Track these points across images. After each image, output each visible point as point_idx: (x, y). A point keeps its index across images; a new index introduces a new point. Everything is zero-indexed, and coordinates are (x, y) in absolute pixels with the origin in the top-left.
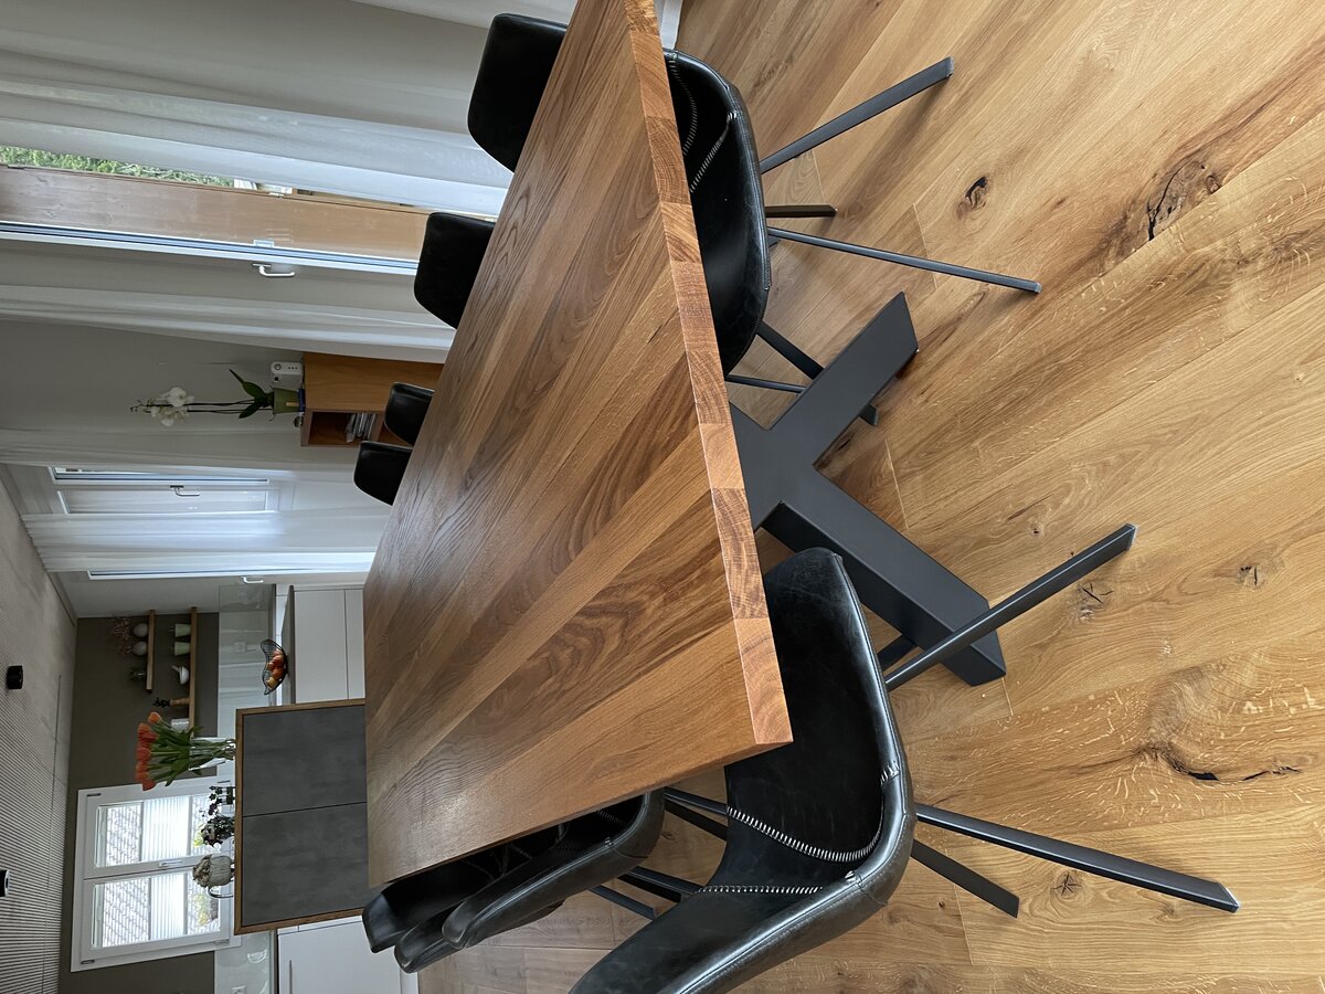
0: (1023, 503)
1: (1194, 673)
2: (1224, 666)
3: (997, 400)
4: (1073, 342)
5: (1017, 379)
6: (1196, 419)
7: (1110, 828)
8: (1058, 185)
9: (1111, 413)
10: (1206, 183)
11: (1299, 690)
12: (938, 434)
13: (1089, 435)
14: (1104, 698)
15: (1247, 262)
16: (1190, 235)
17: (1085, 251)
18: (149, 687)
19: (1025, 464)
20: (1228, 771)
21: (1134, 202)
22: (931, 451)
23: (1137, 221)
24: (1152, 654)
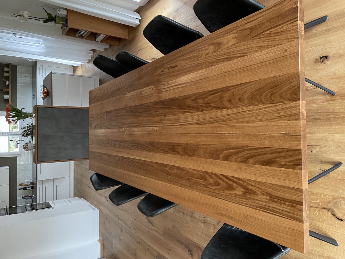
0: (310, 144)
4: (341, 113)
5: (319, 114)
13: (337, 137)
14: (318, 194)
19: (315, 135)
24: (336, 191)
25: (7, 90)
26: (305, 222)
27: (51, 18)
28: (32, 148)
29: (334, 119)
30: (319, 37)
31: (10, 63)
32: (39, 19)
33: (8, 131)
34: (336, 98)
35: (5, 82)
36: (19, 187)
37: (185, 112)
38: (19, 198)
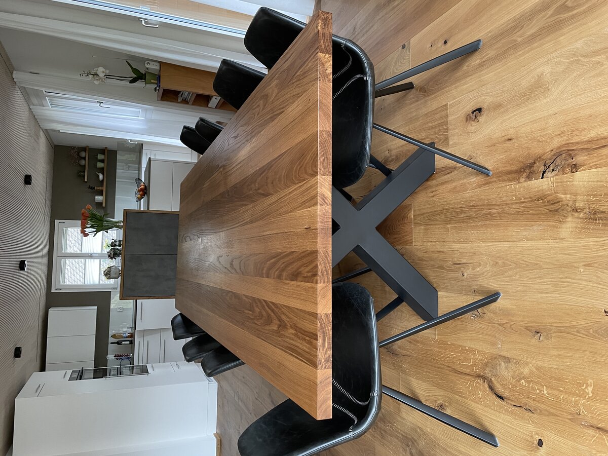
0: (461, 261)
1: (507, 360)
2: (519, 363)
3: (462, 212)
4: (499, 205)
5: (472, 208)
6: (537, 264)
7: (461, 396)
8: (511, 131)
9: (505, 243)
10: (572, 166)
11: (543, 386)
12: (435, 213)
13: (494, 247)
14: (472, 350)
15: (577, 211)
16: (558, 186)
17: (514, 168)
18: (86, 180)
19: (466, 245)
20: (509, 399)
21: (540, 158)
22: (431, 218)
23: (539, 167)
24: (494, 344)
25: (100, 188)
26: (322, 367)
27: (139, 76)
28: (117, 275)
29: (489, 217)
30: (472, 77)
31: (106, 148)
33: (99, 251)
34: (493, 180)
35: (98, 176)
36: (111, 340)
38: (110, 357)
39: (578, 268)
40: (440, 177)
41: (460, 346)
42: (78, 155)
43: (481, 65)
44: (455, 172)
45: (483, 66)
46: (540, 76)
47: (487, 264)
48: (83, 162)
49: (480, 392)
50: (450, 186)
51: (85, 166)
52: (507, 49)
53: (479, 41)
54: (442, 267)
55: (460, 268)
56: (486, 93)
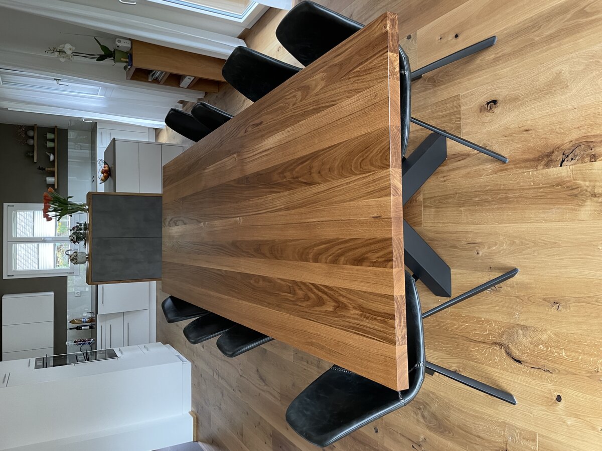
0: (475, 241)
1: (525, 328)
2: (537, 330)
3: (476, 196)
4: (516, 190)
5: (487, 192)
6: (556, 243)
7: (477, 362)
8: (529, 122)
9: (522, 224)
10: (590, 156)
11: (561, 349)
12: (447, 197)
13: (511, 228)
14: (487, 321)
15: (596, 196)
16: (577, 173)
17: (531, 157)
18: (35, 161)
19: (482, 226)
20: (527, 363)
21: (558, 148)
22: (441, 202)
23: (557, 156)
24: (511, 315)
25: (52, 169)
26: (399, 343)
28: (84, 260)
29: (506, 200)
30: (485, 71)
31: (56, 126)
32: (90, 56)
33: (53, 235)
34: (509, 167)
35: (49, 157)
36: (69, 325)
37: (272, 192)
38: (70, 343)
39: (597, 246)
40: (452, 163)
41: (475, 317)
42: (26, 134)
43: (496, 60)
44: (468, 159)
45: (498, 61)
46: (559, 74)
47: (503, 243)
48: (31, 142)
49: (496, 358)
50: (463, 172)
51: (33, 145)
52: (524, 47)
53: (494, 37)
54: (454, 247)
55: (474, 247)
56: (502, 87)
